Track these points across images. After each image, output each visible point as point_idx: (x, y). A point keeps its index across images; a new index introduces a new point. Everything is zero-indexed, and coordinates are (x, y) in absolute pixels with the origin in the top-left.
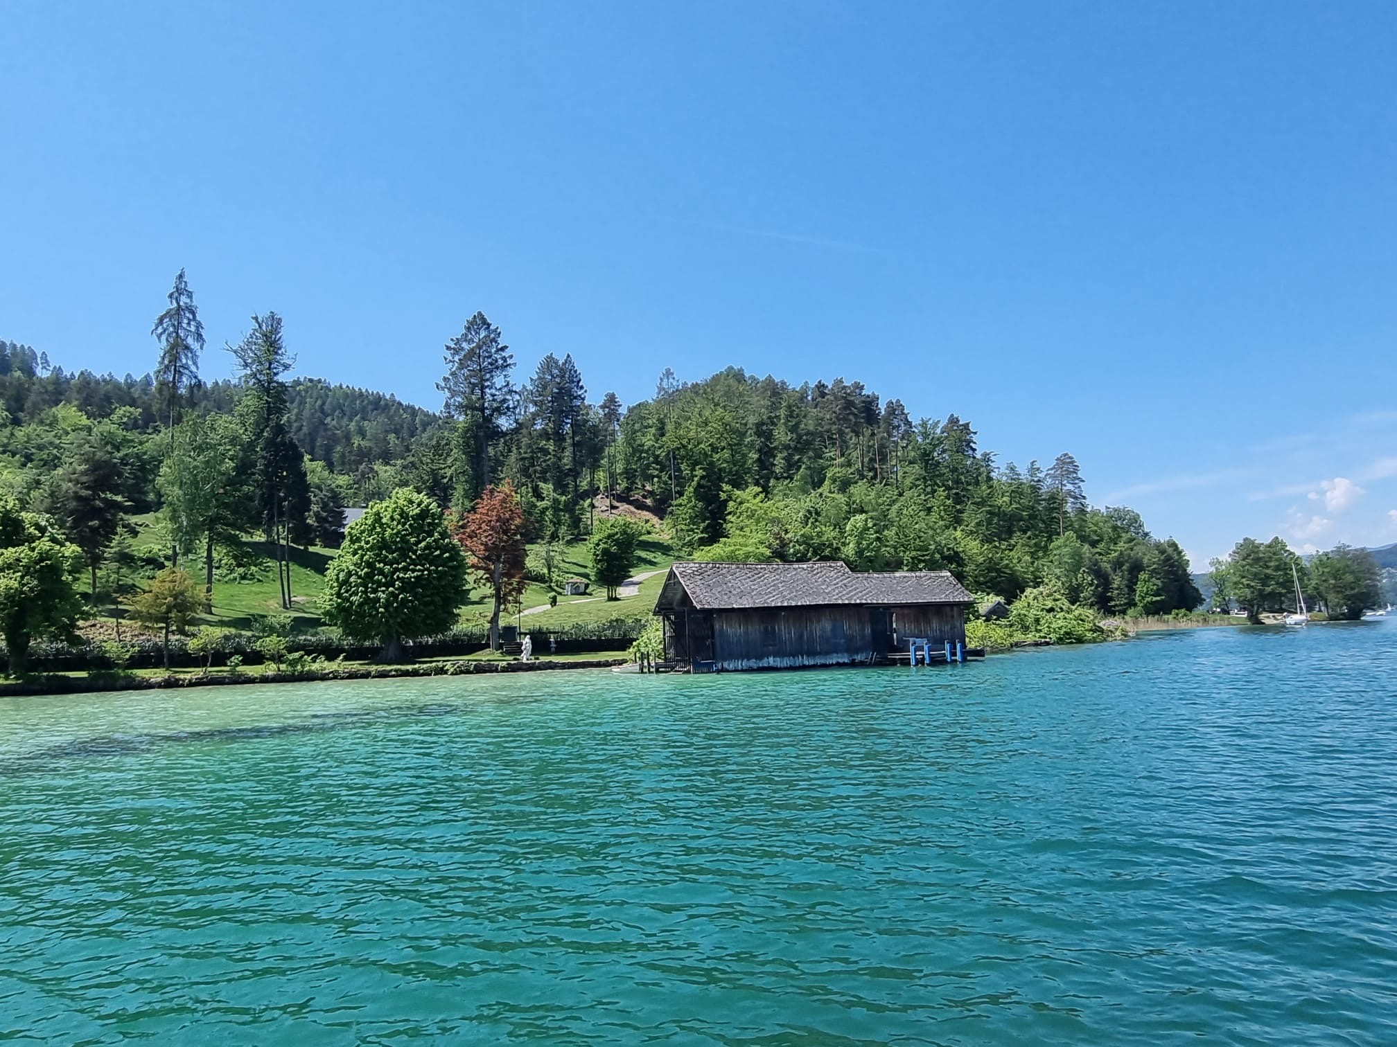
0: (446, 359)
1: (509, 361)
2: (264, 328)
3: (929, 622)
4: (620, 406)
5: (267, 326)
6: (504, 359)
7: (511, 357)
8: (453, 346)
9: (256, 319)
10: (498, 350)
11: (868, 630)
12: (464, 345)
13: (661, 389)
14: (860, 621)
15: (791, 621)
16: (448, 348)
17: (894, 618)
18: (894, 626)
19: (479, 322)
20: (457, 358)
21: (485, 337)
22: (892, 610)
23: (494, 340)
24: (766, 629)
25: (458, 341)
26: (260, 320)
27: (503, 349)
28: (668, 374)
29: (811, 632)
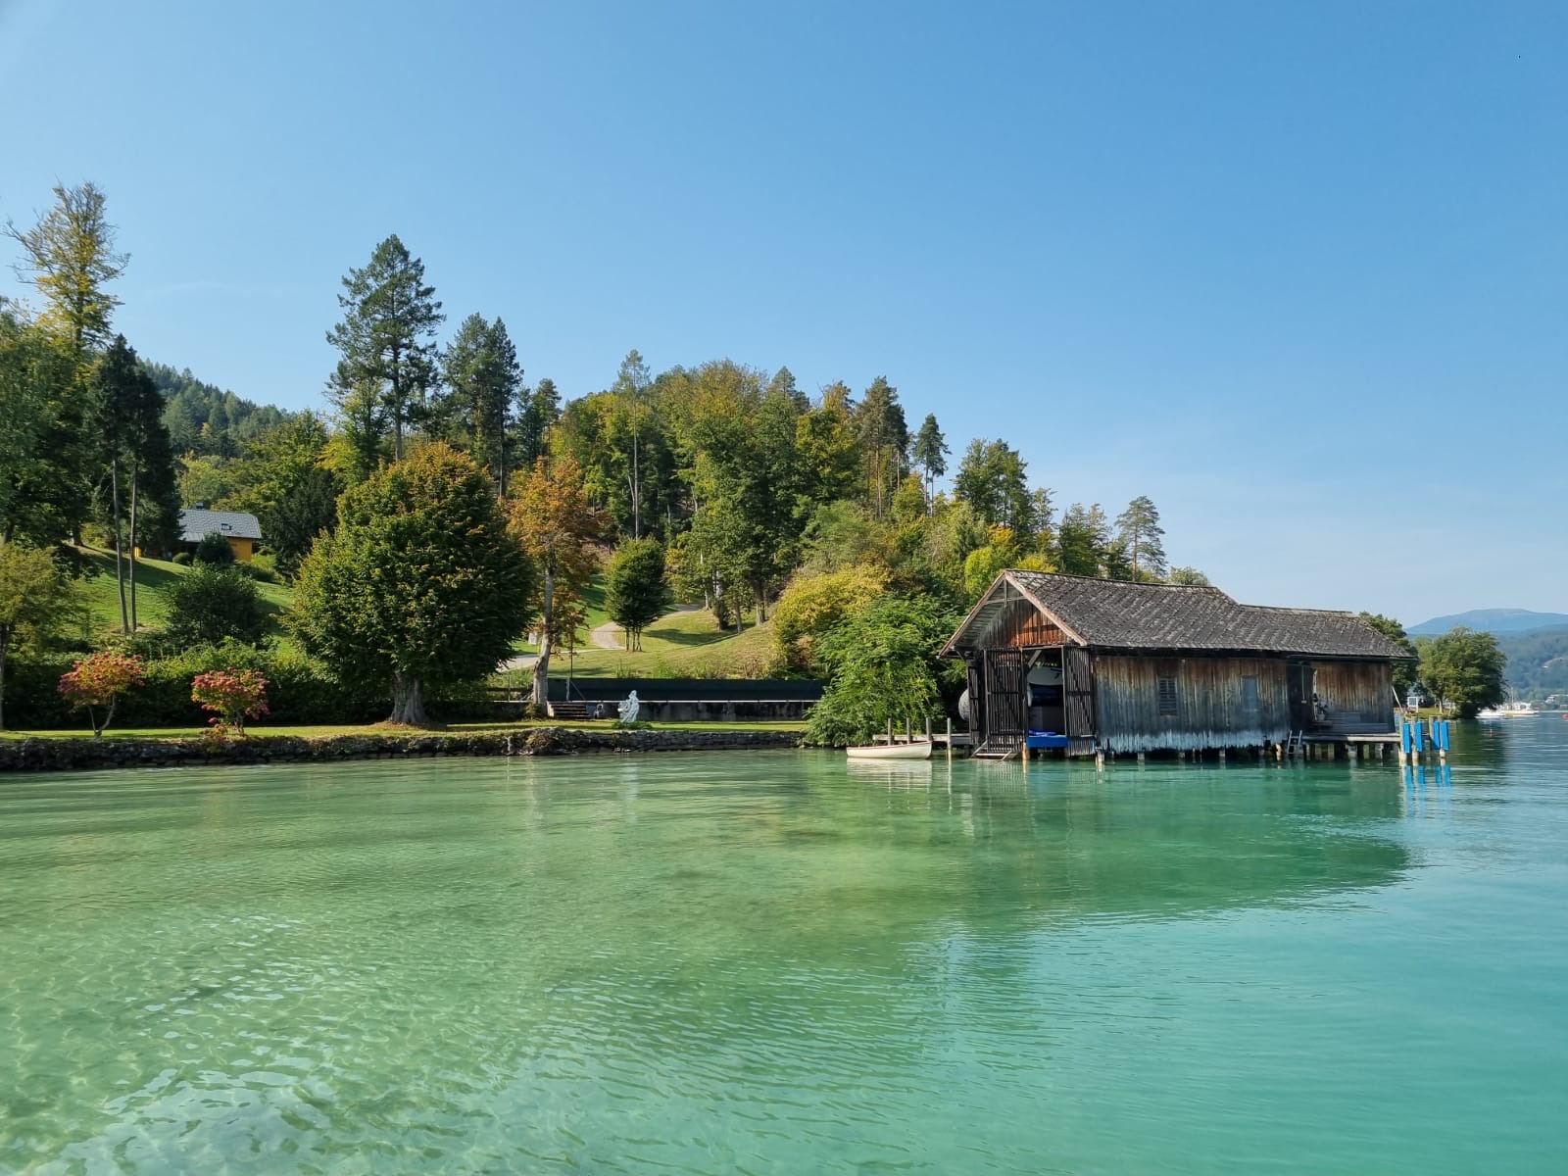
0: (341, 299)
1: (435, 312)
2: (74, 208)
3: (1354, 688)
4: (559, 398)
5: (79, 205)
6: (429, 308)
7: (439, 305)
8: (353, 281)
9: (60, 192)
10: (419, 294)
11: (1285, 696)
12: (371, 281)
13: (624, 378)
14: (1277, 682)
15: (1193, 676)
16: (347, 282)
17: (1315, 678)
18: (1315, 691)
19: (392, 251)
20: (359, 299)
21: (401, 272)
22: (1313, 665)
23: (414, 278)
24: (1163, 685)
25: (361, 275)
26: (67, 194)
27: (429, 291)
28: (635, 358)
29: (1218, 696)
